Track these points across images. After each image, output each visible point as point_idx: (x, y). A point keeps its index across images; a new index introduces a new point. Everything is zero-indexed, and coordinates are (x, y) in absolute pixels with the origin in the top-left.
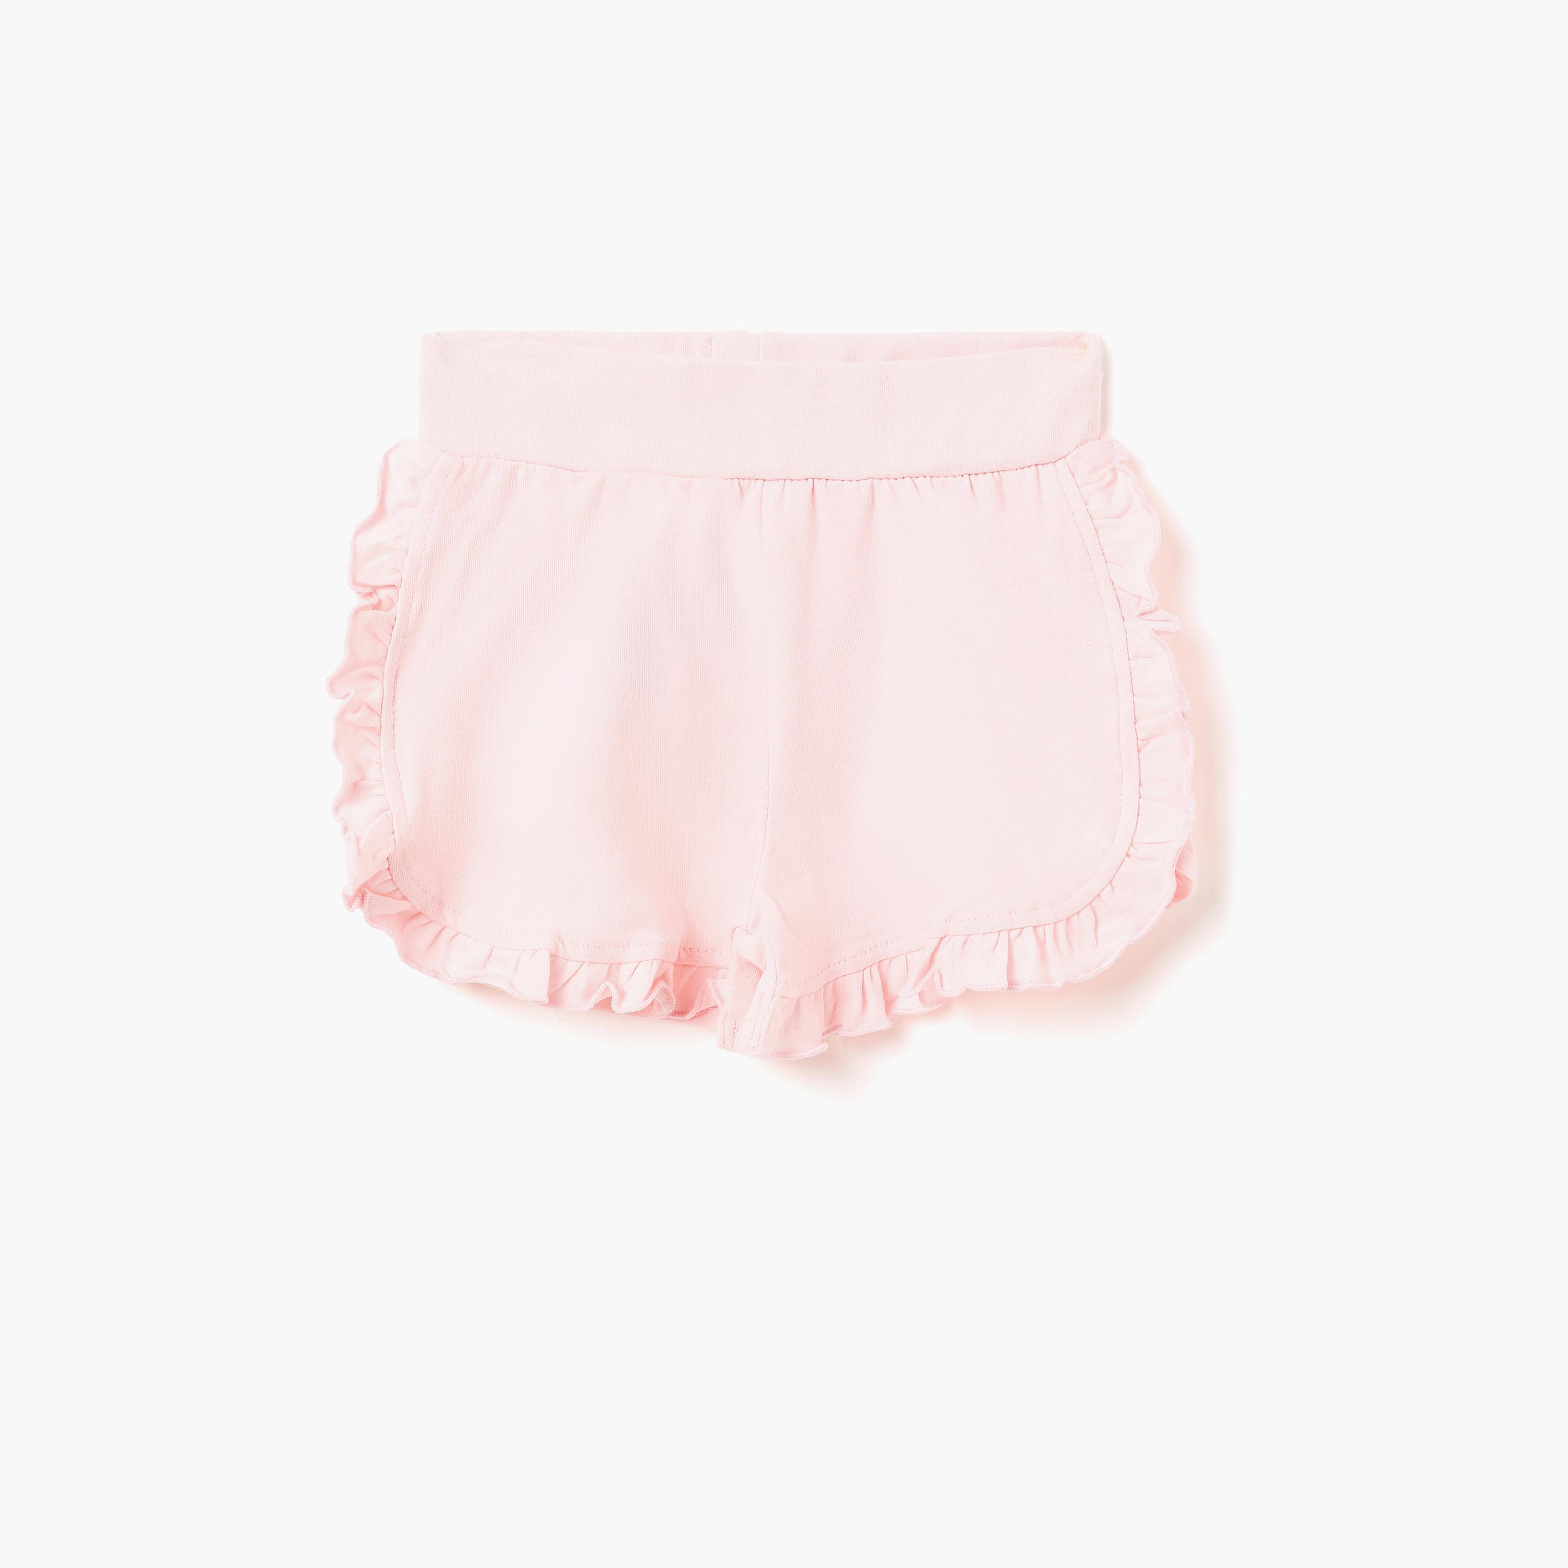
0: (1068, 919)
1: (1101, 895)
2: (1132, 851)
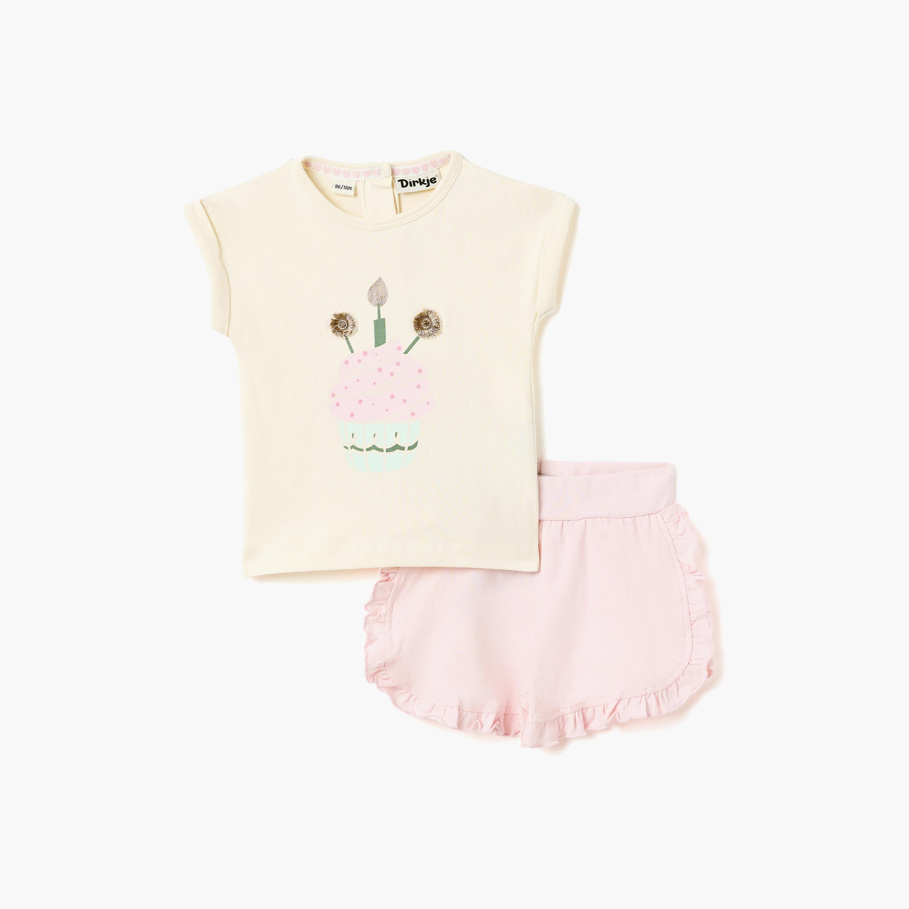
0: (667, 688)
1: (679, 678)
2: (690, 662)
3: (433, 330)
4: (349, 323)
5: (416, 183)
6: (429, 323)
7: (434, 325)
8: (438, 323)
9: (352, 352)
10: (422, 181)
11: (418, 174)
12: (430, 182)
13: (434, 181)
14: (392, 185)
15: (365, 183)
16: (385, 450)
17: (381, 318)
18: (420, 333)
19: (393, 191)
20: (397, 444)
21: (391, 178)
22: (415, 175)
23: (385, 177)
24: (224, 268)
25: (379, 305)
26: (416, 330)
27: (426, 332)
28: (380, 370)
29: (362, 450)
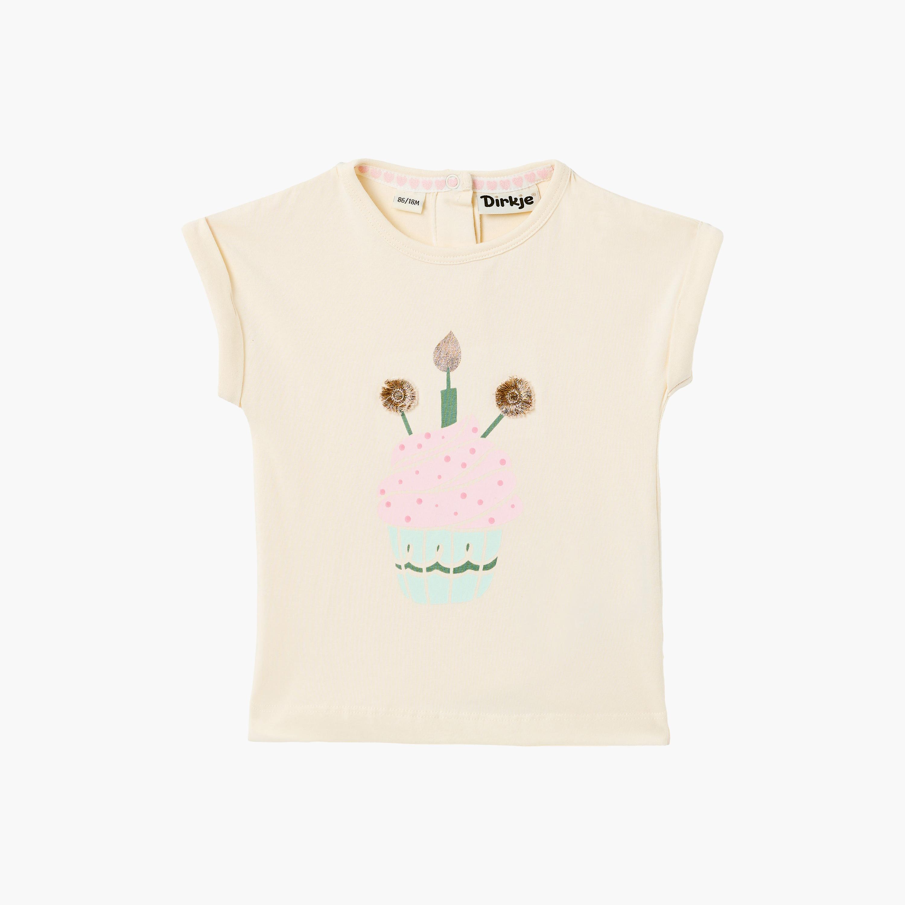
3: (523, 406)
4: (406, 394)
5: (505, 202)
6: (517, 396)
7: (523, 399)
8: (530, 396)
9: (410, 433)
10: (513, 200)
11: (508, 190)
12: (524, 202)
13: (530, 202)
14: (472, 203)
15: (438, 196)
16: (452, 571)
17: (451, 388)
18: (504, 409)
19: (474, 210)
20: (468, 562)
21: (471, 192)
22: (504, 191)
23: (464, 191)
24: (237, 313)
25: (448, 371)
26: (499, 405)
27: (513, 408)
28: (448, 459)
29: (420, 570)
